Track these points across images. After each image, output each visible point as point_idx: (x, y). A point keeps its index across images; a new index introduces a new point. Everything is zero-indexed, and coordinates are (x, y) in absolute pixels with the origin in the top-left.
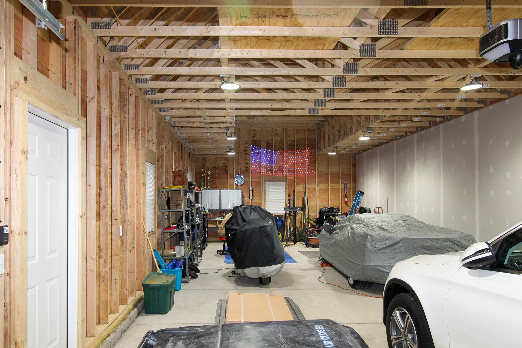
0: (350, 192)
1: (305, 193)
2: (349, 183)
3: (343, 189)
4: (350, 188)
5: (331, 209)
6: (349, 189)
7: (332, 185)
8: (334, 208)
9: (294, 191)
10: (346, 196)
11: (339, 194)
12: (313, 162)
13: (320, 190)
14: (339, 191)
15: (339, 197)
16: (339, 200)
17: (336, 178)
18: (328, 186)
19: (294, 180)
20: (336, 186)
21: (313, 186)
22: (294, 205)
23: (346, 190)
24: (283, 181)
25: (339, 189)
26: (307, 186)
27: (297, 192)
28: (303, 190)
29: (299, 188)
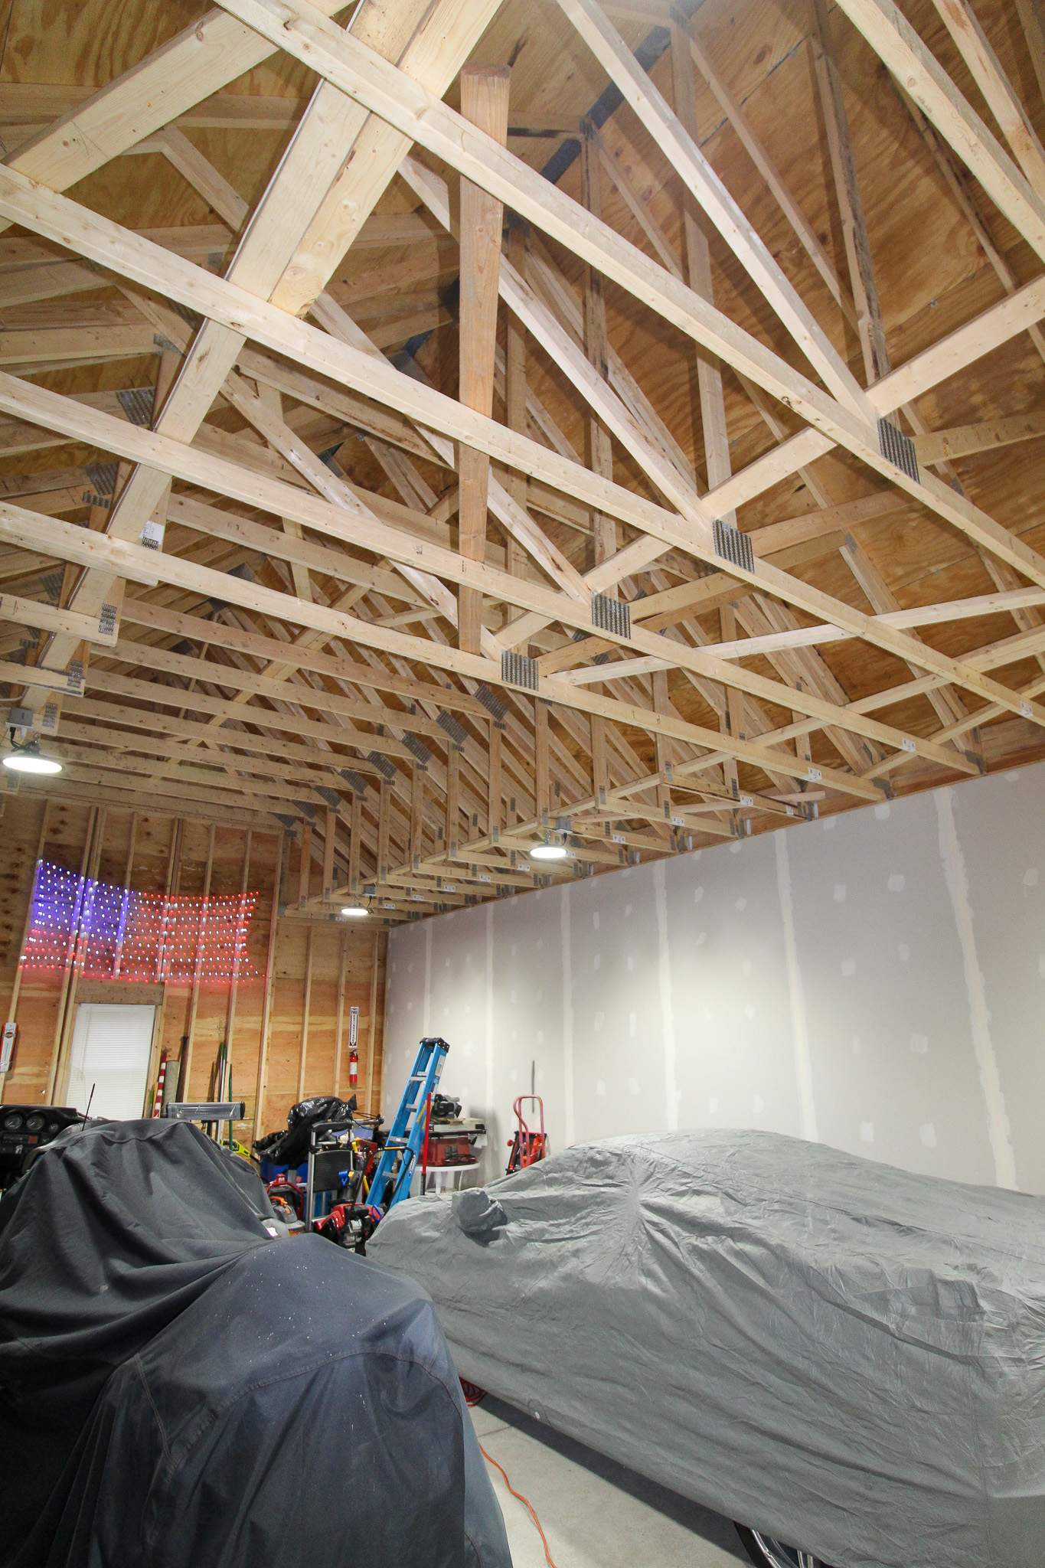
0: (367, 1044)
1: (223, 1048)
2: (365, 1013)
3: (346, 1033)
4: (368, 1030)
5: (332, 1104)
6: (364, 1033)
7: (318, 1019)
8: (339, 1103)
9: (185, 1040)
10: (353, 1057)
11: (335, 1048)
12: (261, 942)
13: (275, 1034)
14: (335, 1041)
15: (332, 1060)
16: (333, 1072)
17: (329, 996)
18: (303, 1024)
19: (190, 1000)
20: (326, 1024)
21: (251, 1023)
22: (179, 1097)
23: (354, 1037)
24: (149, 1003)
25: (333, 1034)
26: (235, 1022)
27: (197, 1046)
28: (217, 1036)
29: (205, 1030)
